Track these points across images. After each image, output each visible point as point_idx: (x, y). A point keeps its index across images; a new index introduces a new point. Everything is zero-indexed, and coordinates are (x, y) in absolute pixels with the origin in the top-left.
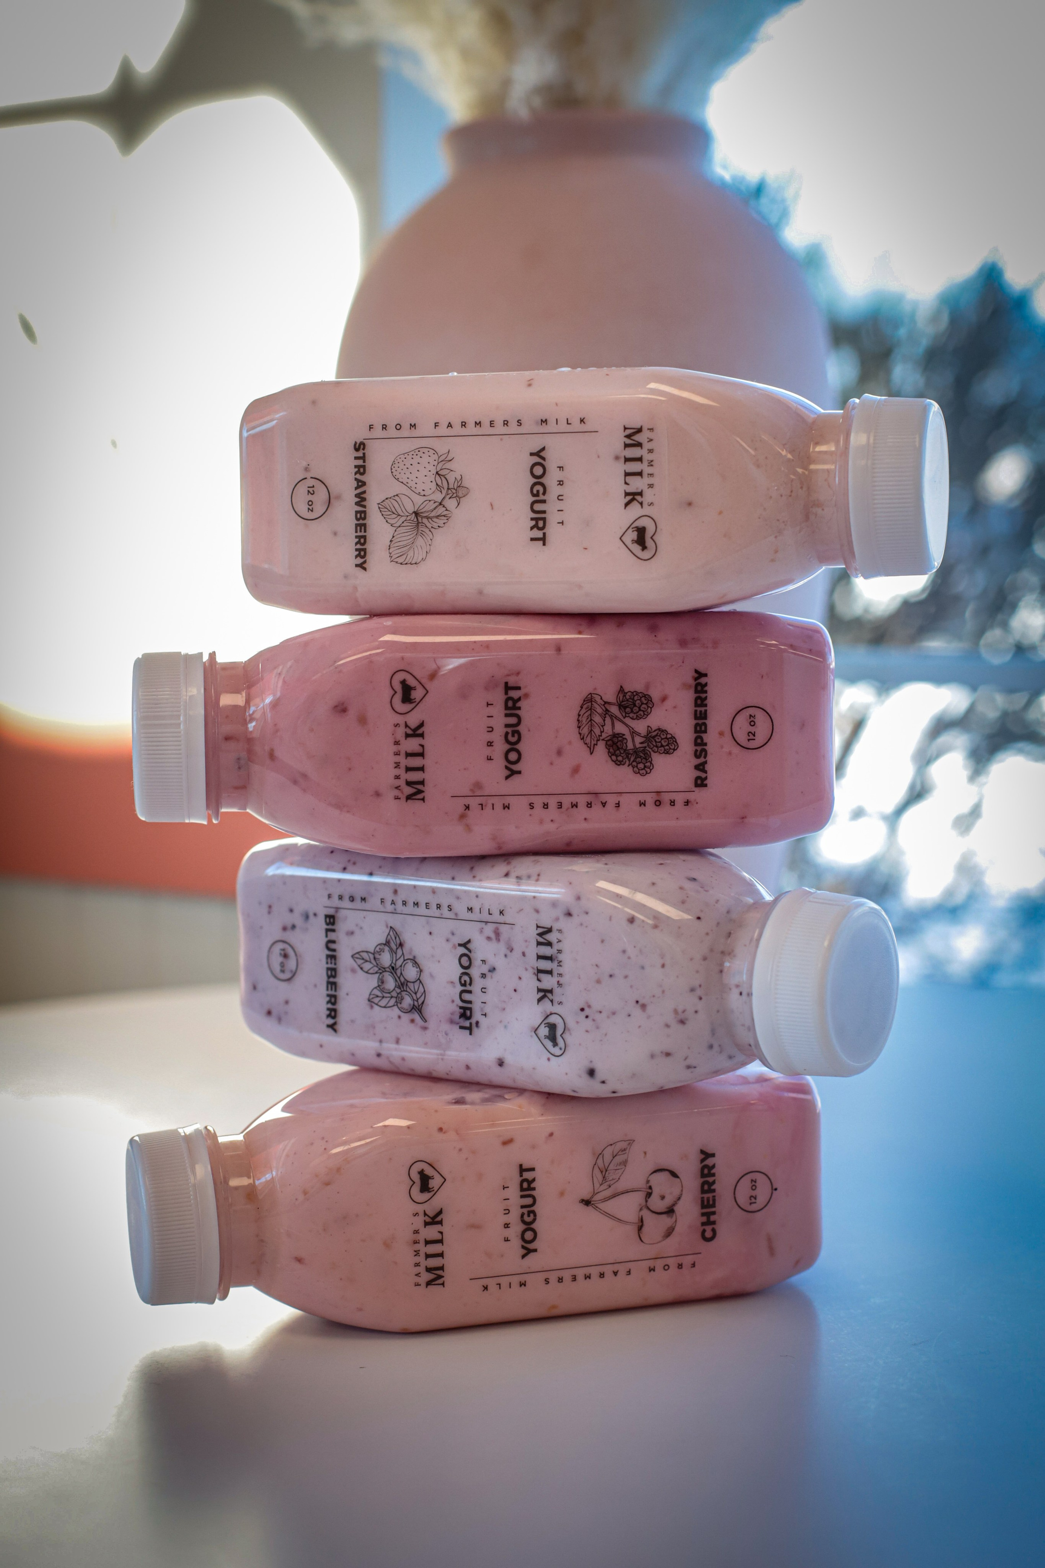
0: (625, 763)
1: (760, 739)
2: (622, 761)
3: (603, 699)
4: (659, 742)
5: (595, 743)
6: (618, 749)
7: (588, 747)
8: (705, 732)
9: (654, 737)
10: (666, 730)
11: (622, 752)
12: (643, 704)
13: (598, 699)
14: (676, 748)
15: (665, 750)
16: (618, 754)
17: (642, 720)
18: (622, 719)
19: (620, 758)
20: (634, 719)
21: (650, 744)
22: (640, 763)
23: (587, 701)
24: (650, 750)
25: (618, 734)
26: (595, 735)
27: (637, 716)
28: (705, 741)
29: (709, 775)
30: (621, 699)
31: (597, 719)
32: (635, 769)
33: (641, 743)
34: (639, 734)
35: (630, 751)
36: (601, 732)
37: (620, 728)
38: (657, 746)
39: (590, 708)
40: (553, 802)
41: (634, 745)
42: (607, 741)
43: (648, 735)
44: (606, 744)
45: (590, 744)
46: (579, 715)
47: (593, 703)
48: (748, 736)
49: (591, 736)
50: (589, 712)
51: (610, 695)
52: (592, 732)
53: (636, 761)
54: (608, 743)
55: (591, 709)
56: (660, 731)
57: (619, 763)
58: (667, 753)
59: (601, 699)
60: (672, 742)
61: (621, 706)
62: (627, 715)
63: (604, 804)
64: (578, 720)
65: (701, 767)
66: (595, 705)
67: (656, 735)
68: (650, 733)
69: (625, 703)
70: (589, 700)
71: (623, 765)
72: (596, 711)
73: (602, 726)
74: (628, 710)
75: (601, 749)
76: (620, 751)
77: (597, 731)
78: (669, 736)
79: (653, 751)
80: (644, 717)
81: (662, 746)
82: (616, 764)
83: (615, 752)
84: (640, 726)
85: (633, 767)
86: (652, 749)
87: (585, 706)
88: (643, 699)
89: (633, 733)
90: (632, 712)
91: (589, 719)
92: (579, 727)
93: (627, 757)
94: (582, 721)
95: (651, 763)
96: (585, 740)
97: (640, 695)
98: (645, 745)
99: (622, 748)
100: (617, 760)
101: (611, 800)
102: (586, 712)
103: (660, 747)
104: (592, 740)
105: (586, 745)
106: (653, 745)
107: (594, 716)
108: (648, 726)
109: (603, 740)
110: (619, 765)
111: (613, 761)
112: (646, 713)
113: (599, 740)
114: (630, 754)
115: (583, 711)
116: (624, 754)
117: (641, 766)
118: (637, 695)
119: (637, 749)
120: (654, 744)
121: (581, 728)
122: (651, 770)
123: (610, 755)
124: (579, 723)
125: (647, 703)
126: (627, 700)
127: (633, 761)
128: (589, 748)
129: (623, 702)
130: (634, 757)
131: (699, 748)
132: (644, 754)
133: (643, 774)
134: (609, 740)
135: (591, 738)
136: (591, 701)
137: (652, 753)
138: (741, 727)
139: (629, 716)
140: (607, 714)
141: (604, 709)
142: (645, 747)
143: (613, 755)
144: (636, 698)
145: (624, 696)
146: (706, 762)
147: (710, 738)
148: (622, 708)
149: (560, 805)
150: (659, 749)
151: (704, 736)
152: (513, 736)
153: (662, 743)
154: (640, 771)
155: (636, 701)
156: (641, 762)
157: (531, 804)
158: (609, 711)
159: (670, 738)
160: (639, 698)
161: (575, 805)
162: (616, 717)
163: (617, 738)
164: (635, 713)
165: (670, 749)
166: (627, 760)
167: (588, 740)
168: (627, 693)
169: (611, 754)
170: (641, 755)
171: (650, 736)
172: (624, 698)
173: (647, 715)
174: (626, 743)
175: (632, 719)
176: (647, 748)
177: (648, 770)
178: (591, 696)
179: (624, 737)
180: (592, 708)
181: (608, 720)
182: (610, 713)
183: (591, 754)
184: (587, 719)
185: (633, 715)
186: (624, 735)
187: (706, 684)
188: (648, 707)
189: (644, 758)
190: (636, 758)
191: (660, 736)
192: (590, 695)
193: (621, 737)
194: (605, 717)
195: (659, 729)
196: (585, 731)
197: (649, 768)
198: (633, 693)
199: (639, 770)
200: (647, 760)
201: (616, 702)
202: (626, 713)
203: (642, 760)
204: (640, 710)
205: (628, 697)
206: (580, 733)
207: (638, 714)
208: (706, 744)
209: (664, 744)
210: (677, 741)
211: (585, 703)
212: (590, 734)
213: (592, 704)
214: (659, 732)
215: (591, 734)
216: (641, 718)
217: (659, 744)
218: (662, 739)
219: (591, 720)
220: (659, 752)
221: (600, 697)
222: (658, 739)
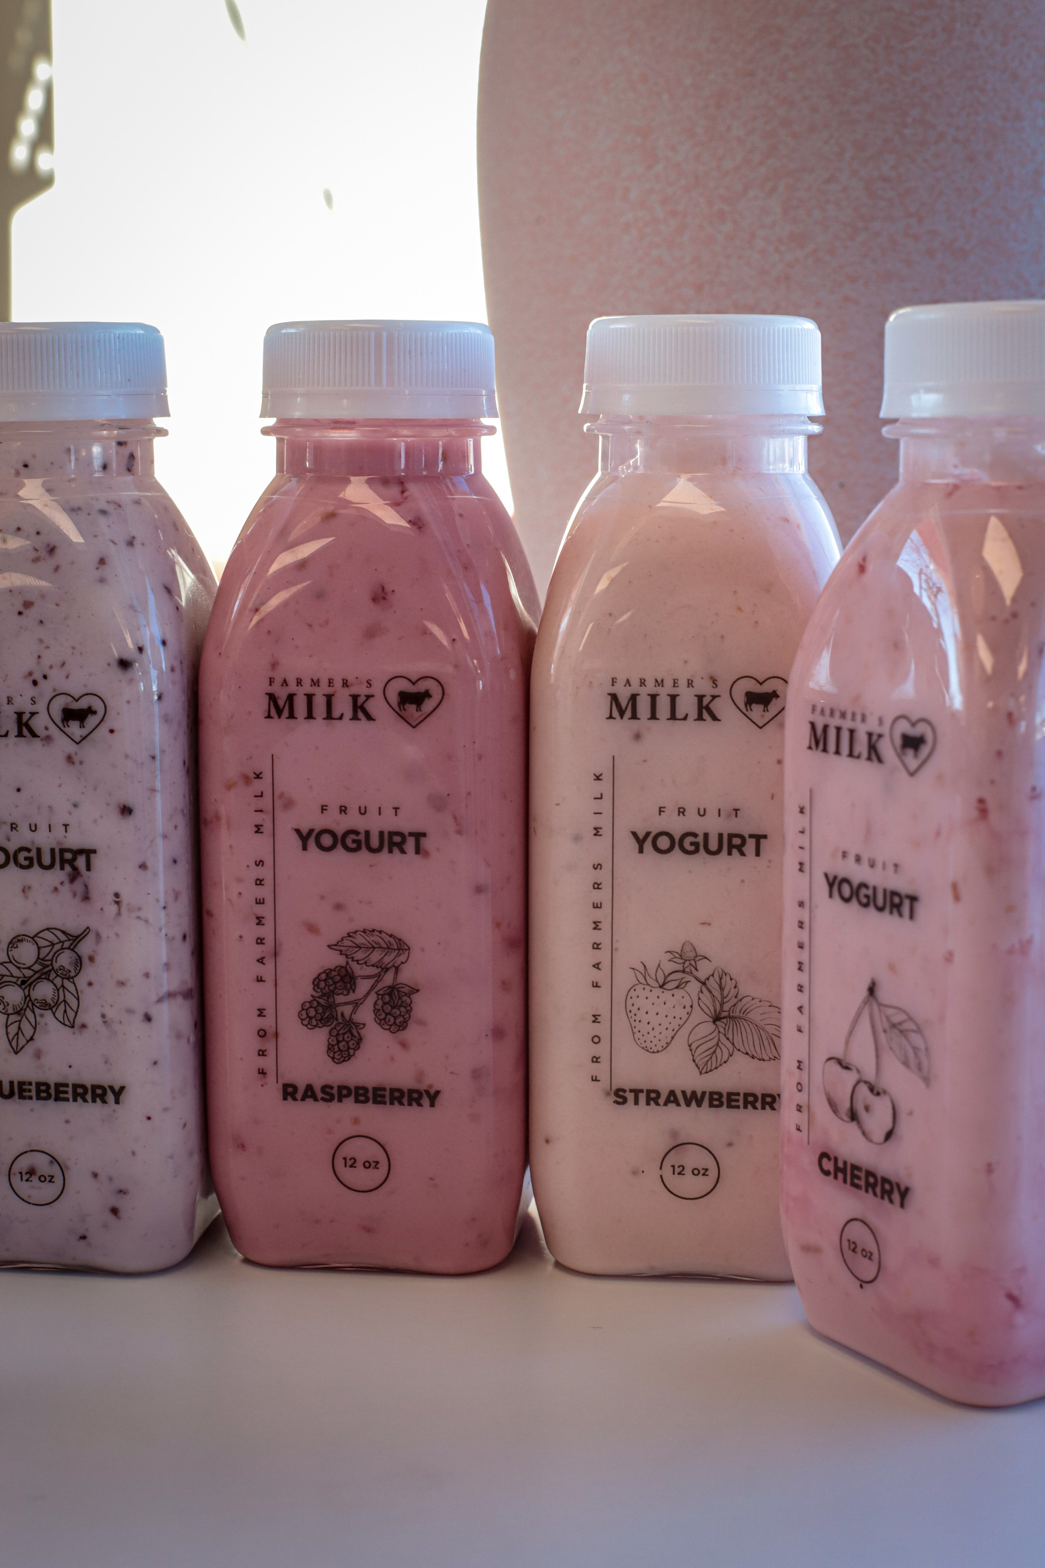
0: (316, 992)
1: (347, 1174)
2: (318, 988)
3: (402, 965)
4: (343, 1038)
5: (343, 953)
6: (335, 983)
7: (338, 943)
8: (357, 1101)
9: (350, 1031)
10: (359, 1048)
11: (331, 988)
12: (395, 1018)
13: (403, 958)
14: (335, 1060)
15: (333, 1046)
16: (329, 982)
17: (373, 1016)
18: (376, 989)
19: (322, 984)
20: (374, 1006)
21: (341, 1025)
22: (316, 1011)
23: (400, 944)
24: (333, 1026)
25: (355, 984)
26: (353, 952)
27: (379, 1010)
28: (344, 1100)
29: (300, 1103)
30: (401, 989)
31: (376, 956)
32: (308, 1005)
33: (342, 1014)
34: (354, 1011)
35: (332, 999)
36: (357, 961)
37: (363, 986)
38: (338, 1034)
39: (390, 947)
40: (265, 892)
41: (340, 1005)
42: (345, 968)
43: (354, 1023)
44: (342, 967)
45: (342, 945)
46: (380, 932)
47: (397, 951)
48: (350, 1157)
49: (352, 947)
50: (385, 946)
51: (407, 976)
52: (357, 949)
53: (318, 1006)
54: (343, 970)
55: (388, 948)
56: (359, 1040)
57: (316, 983)
58: (329, 1049)
59: (402, 963)
60: (344, 1055)
61: (392, 990)
62: (380, 997)
63: (261, 961)
64: (373, 930)
65: (309, 1093)
66: (394, 955)
67: (352, 1035)
68: (356, 1026)
69: (396, 993)
70: (401, 946)
71: (314, 989)
72: (385, 955)
73: (366, 963)
74: (387, 998)
75: (335, 960)
76: (332, 985)
77: (360, 955)
78: (351, 1051)
79: (332, 1029)
80: (376, 1019)
81: (338, 1042)
82: (314, 980)
83: (331, 978)
84: (366, 1014)
85: (310, 1002)
86: (335, 1028)
87: (392, 940)
88: (401, 1019)
89: (356, 1004)
90: (385, 1003)
91: (376, 946)
92: (364, 931)
93: (324, 995)
94: (373, 935)
95: (315, 1026)
96: (347, 938)
97: (407, 1016)
98: (340, 1020)
99: (336, 988)
100: (320, 981)
101: (267, 971)
102: (386, 943)
103: (337, 1040)
104: (347, 948)
105: (340, 940)
106: (340, 1030)
107: (379, 952)
108: (364, 1025)
109: (347, 963)
110: (313, 983)
111: (319, 975)
112: (383, 1022)
113: (347, 957)
114: (328, 998)
115: (388, 939)
116: (328, 990)
117: (312, 1013)
118: (407, 1011)
119: (335, 1008)
120: (342, 1032)
121: (363, 934)
122: (306, 1026)
123: (327, 971)
124: (370, 931)
125: (396, 1025)
126: (400, 998)
127: (318, 1003)
128: (335, 943)
129: (398, 991)
130: (324, 1004)
131: (335, 1091)
132: (327, 1018)
133: (302, 1015)
134: (347, 970)
135: (350, 947)
136: (399, 949)
137: (329, 1028)
138: (364, 1150)
139: (378, 999)
140: (382, 969)
141: (389, 966)
142: (337, 1020)
143: (327, 975)
144: (403, 1009)
145: (406, 994)
146: (316, 1099)
147: (349, 1107)
148: (390, 990)
149: (260, 902)
150: (335, 1039)
151: (352, 1098)
152: (354, 841)
153: (342, 1041)
154: (305, 1011)
155: (399, 1009)
156: (317, 1013)
157: (261, 863)
158: (386, 972)
159: (349, 1053)
160: (402, 1014)
161: (260, 921)
162: (377, 982)
163: (350, 983)
164: (382, 1007)
165: (335, 1053)
166: (320, 994)
167: (347, 943)
168: (409, 997)
169: (328, 973)
170: (327, 1014)
171: (351, 1027)
172: (403, 994)
173: (379, 1024)
174: (342, 993)
175: (375, 1004)
176: (335, 1022)
177: (306, 1022)
178: (406, 950)
179: (351, 991)
180: (390, 950)
181: (374, 971)
182: (383, 973)
183: (329, 946)
184: (376, 943)
185: (380, 1005)
186: (354, 991)
187: (420, 1105)
188: (391, 1026)
189: (322, 1017)
190: (322, 1006)
191: (352, 1039)
192: (407, 948)
193: (351, 987)
194: (377, 967)
195: (360, 1039)
196: (360, 939)
197: (309, 1023)
198: (410, 1006)
199: (307, 1010)
200: (320, 1020)
201: (398, 982)
202: (383, 995)
203: (320, 1014)
204: (387, 1014)
205: (405, 998)
206: (356, 932)
207: (381, 1011)
208: (340, 1101)
209: (341, 1045)
210: (345, 1063)
211: (397, 940)
212: (355, 945)
213: (395, 950)
214: (356, 1039)
215: (355, 947)
216: (376, 1015)
217: (341, 1039)
218: (348, 1042)
219: (374, 948)
220: (330, 1038)
221: (404, 961)
222: (348, 1037)
